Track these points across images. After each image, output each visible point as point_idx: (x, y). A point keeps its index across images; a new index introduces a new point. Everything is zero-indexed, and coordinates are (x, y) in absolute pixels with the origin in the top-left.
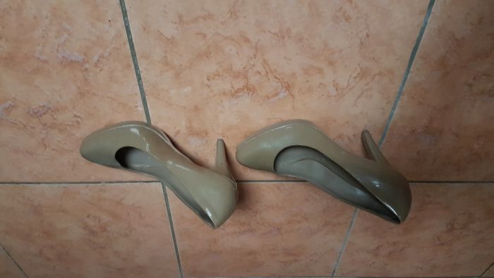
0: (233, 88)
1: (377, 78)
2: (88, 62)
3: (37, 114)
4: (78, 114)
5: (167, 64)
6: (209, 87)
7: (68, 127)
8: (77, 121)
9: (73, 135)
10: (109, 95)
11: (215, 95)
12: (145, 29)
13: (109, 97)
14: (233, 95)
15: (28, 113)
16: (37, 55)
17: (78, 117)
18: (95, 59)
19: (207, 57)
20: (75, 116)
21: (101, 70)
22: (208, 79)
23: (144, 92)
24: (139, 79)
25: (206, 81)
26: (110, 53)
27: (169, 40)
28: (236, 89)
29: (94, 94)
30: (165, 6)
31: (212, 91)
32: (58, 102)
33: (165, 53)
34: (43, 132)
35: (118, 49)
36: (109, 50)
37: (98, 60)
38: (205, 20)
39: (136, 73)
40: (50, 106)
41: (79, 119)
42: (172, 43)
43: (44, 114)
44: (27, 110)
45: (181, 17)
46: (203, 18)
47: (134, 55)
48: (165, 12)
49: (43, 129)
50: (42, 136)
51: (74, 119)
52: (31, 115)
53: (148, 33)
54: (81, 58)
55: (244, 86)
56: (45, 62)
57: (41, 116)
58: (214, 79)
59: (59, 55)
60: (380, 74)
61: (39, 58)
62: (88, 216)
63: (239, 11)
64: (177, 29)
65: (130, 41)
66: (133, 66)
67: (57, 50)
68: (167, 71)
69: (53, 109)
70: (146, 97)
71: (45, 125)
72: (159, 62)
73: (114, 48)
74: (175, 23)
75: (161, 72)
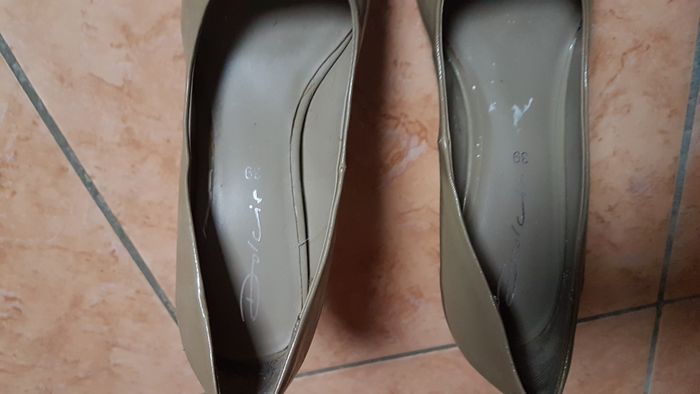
1: (632, 60)
4: (12, 294)
5: (135, 144)
7: (4, 323)
8: (16, 309)
9: (19, 335)
10: (49, 241)
12: (62, 79)
13: (53, 247)
17: (14, 299)
20: (8, 299)
21: (14, 193)
23: (116, 220)
24: (95, 193)
26: (16, 154)
27: (120, 89)
29: (22, 247)
30: (84, 13)
33: (124, 120)
35: (27, 139)
36: (9, 146)
39: (84, 180)
41: (16, 304)
42: (129, 95)
45: (125, 29)
47: (63, 145)
48: (88, 26)
51: (9, 305)
53: (71, 85)
60: (636, 47)
64: (128, 58)
65: (43, 113)
66: (71, 169)
68: (144, 160)
70: (125, 228)
72: (119, 145)
73: (18, 138)
74: (119, 46)
75: (133, 166)
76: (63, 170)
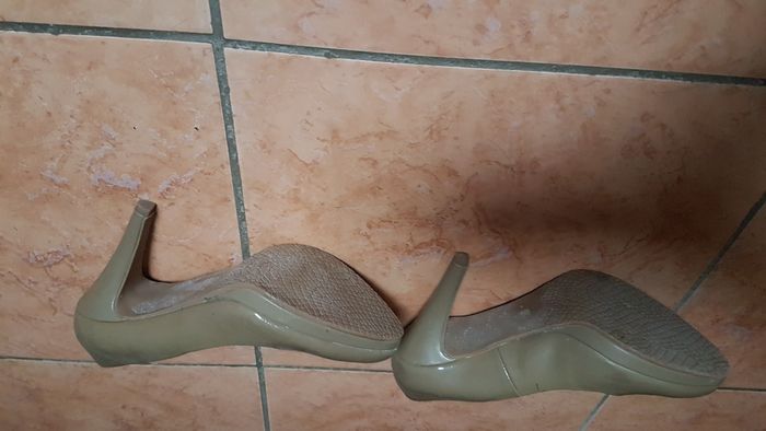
0: (411, 240)
2: (147, 191)
3: (43, 263)
5: (297, 200)
6: (369, 237)
10: (181, 241)
11: (377, 250)
12: (264, 147)
13: (181, 245)
14: (409, 252)
15: (27, 260)
16: (48, 174)
18: (163, 186)
19: (374, 194)
21: (172, 204)
22: (370, 227)
23: (248, 240)
24: (242, 218)
25: (365, 229)
26: (192, 180)
27: (307, 165)
28: (417, 243)
30: (308, 114)
31: (373, 243)
32: (83, 247)
33: (297, 184)
34: (51, 289)
35: (209, 174)
36: (190, 174)
37: (168, 189)
38: (381, 138)
39: (238, 210)
40: (68, 253)
42: (312, 171)
43: (55, 263)
44: (26, 256)
45: (335, 132)
46: (376, 136)
47: (237, 183)
48: (307, 122)
49: (53, 286)
50: (51, 295)
52: (32, 265)
53: (269, 152)
54: (133, 184)
55: (432, 240)
56: (65, 186)
57: (50, 266)
58: (379, 227)
59: (92, 176)
61: (52, 180)
62: (124, 407)
63: (446, 129)
64: (325, 149)
65: (234, 163)
66: (233, 201)
67: (89, 169)
68: (296, 210)
69: (73, 257)
71: (56, 280)
72: (283, 197)
73: (202, 172)
74: (323, 141)
75: (285, 212)
76: (227, 200)
